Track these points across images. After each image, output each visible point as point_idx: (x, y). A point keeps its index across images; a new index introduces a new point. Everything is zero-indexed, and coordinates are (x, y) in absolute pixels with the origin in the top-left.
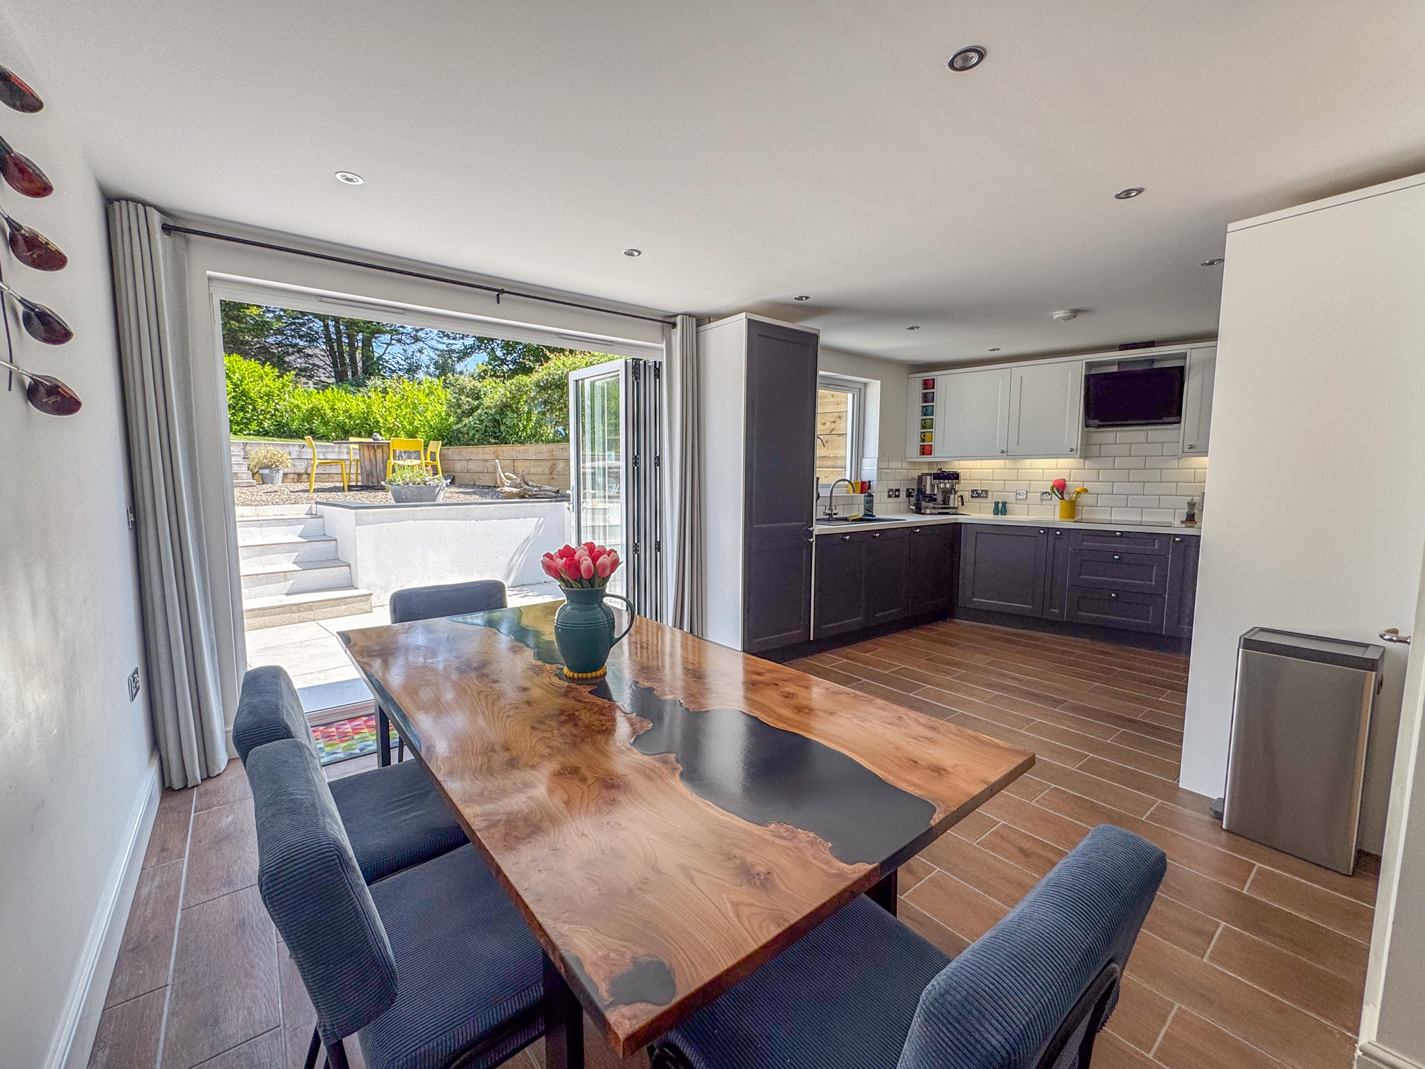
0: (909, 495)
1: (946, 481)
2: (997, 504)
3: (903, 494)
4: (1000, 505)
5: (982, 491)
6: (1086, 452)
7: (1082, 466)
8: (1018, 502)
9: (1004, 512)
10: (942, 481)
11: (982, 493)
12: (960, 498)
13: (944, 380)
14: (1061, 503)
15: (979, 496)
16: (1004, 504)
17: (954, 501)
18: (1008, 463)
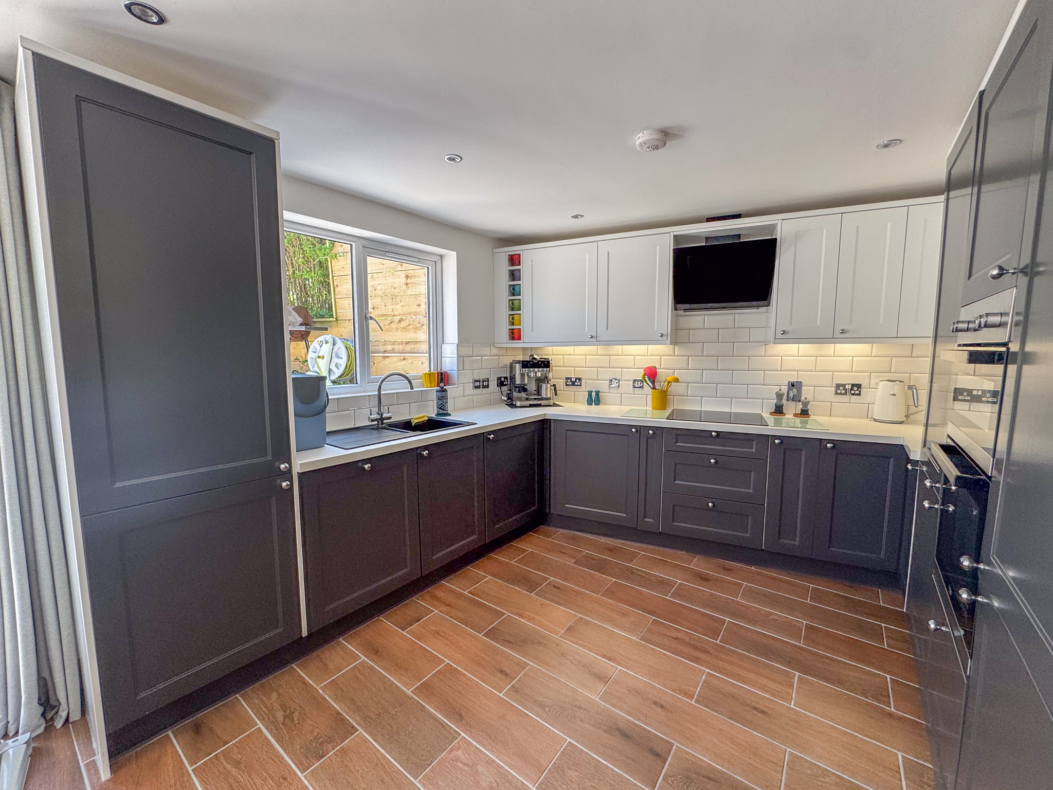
0: (501, 384)
1: (536, 370)
2: (590, 393)
3: (493, 384)
4: (594, 394)
5: (576, 379)
6: (677, 337)
7: (671, 353)
8: (611, 391)
9: (598, 402)
10: (532, 369)
11: (576, 381)
12: (553, 387)
13: (530, 255)
14: (653, 393)
15: (573, 384)
16: (597, 393)
17: (547, 391)
18: (600, 349)
